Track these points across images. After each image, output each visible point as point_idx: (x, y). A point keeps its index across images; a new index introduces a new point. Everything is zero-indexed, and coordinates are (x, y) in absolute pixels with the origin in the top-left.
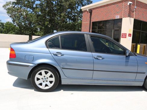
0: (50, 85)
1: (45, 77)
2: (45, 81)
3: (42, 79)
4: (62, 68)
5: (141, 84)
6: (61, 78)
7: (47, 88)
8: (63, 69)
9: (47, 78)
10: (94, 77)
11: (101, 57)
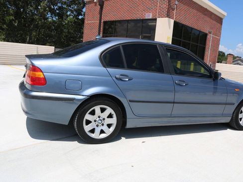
0: (109, 131)
1: (101, 118)
2: (99, 125)
3: (95, 121)
4: (130, 101)
5: (227, 120)
6: (128, 117)
7: (103, 136)
8: (131, 103)
9: (104, 119)
10: (174, 113)
11: (184, 81)
